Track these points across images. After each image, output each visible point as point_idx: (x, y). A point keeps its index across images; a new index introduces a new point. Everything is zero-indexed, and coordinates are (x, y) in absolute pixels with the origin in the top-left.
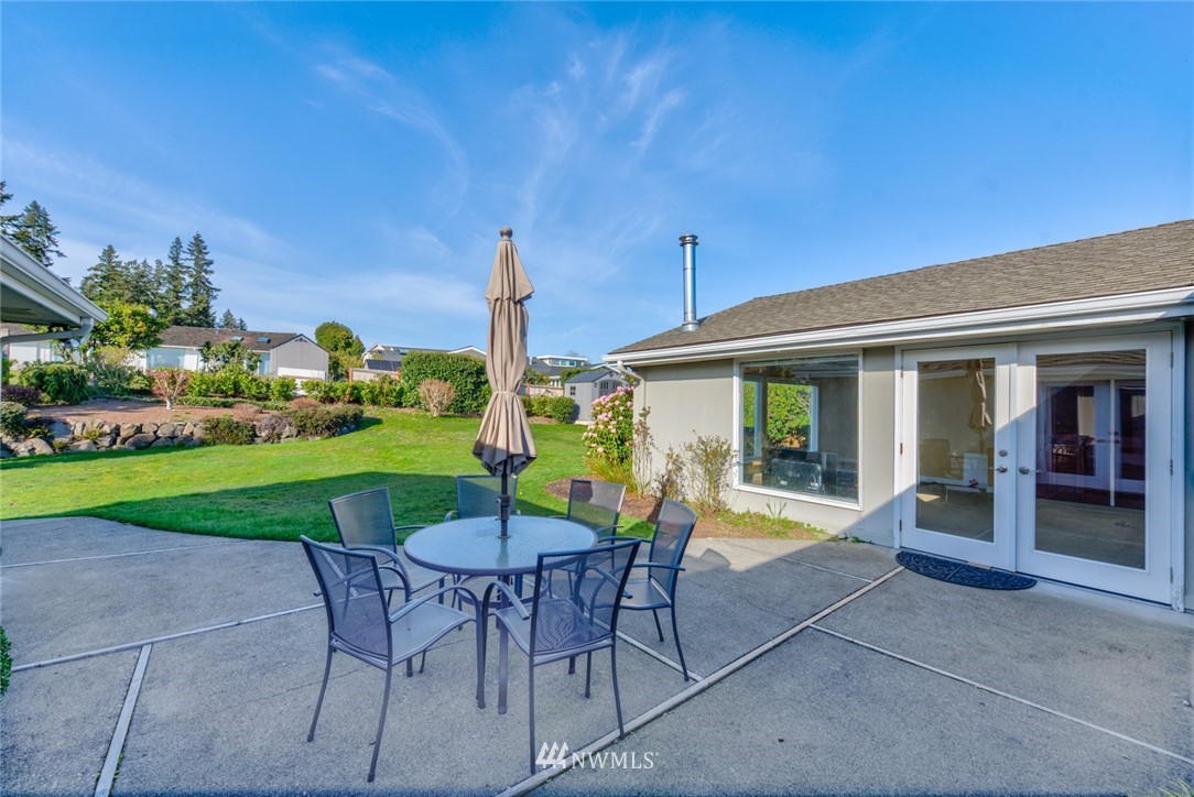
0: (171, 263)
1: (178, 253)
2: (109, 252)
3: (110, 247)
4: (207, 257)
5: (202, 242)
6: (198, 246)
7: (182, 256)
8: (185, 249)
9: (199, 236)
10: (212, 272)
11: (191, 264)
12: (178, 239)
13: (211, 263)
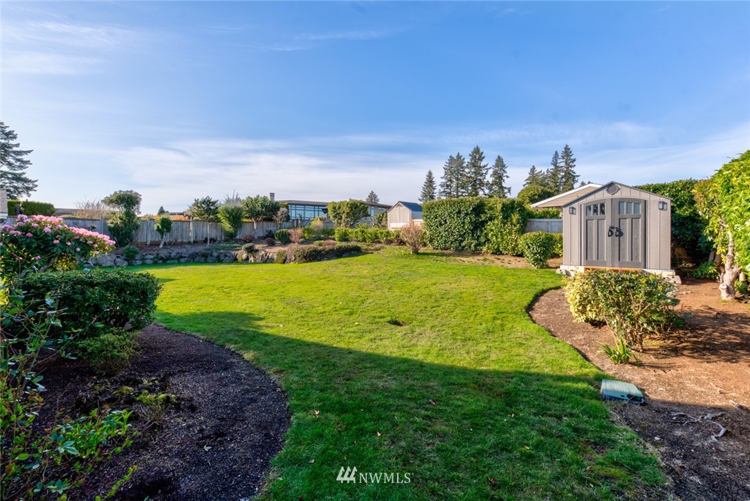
0: (553, 167)
1: (556, 160)
2: (533, 169)
3: (533, 167)
4: (572, 158)
5: (569, 149)
6: (567, 152)
7: (559, 161)
8: (560, 157)
9: (567, 146)
10: (574, 166)
11: (563, 164)
12: (556, 152)
13: (574, 160)
